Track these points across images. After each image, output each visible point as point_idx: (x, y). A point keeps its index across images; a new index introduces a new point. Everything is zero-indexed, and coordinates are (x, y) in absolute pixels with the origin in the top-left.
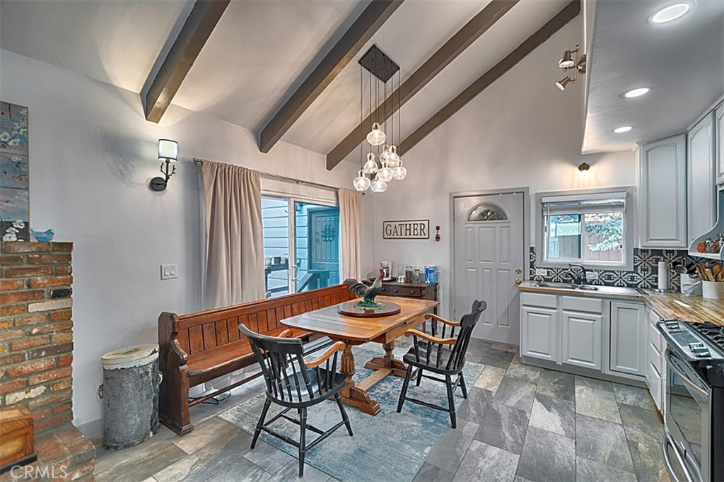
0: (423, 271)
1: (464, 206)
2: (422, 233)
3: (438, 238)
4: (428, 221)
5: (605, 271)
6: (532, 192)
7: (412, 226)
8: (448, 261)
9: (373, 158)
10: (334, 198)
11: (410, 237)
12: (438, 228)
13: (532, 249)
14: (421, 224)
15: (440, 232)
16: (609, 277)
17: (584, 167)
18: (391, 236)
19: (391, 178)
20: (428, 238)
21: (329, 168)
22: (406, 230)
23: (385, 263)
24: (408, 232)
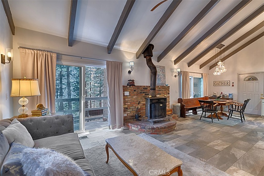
0: (228, 95)
1: (242, 77)
2: (227, 84)
3: (233, 86)
4: (230, 81)
7: (224, 83)
8: (236, 92)
9: (218, 68)
10: (201, 76)
12: (233, 83)
14: (227, 82)
15: (234, 84)
18: (216, 85)
19: (223, 72)
20: (230, 86)
21: (200, 69)
23: (215, 92)
24: (222, 84)
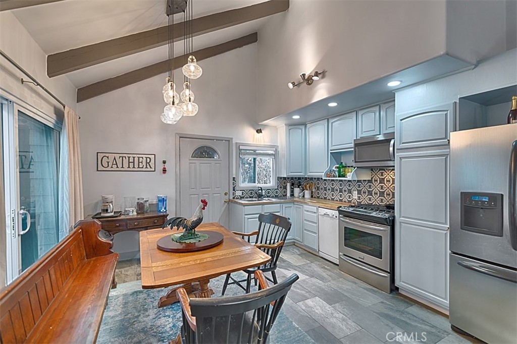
2: (148, 166)
3: (164, 171)
4: (155, 155)
5: (267, 190)
6: (234, 142)
7: (136, 159)
11: (134, 169)
12: (164, 162)
13: (234, 178)
14: (146, 158)
15: (166, 166)
16: (269, 193)
17: (259, 131)
18: (108, 169)
20: (155, 171)
22: (129, 162)
24: (131, 165)
